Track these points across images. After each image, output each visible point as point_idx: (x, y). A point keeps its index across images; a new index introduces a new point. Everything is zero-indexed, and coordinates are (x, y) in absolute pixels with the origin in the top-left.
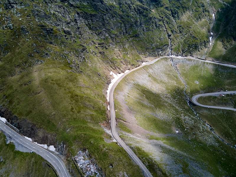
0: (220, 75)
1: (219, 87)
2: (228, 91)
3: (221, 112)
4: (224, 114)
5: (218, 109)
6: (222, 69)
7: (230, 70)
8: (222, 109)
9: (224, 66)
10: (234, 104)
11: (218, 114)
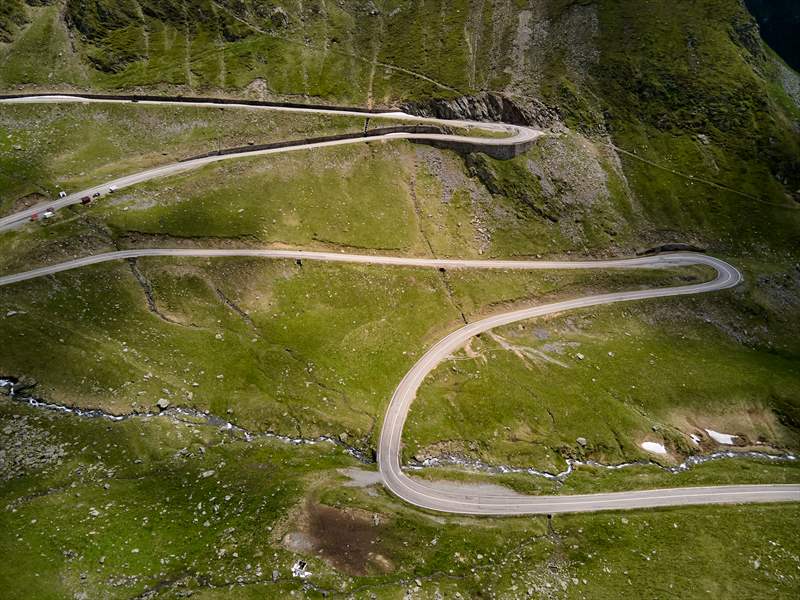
0: (16, 143)
1: (23, 190)
2: (68, 194)
3: (56, 288)
4: (72, 290)
5: (37, 280)
6: (17, 118)
7: (53, 113)
8: (57, 274)
9: (20, 106)
10: (110, 232)
11: (40, 304)
